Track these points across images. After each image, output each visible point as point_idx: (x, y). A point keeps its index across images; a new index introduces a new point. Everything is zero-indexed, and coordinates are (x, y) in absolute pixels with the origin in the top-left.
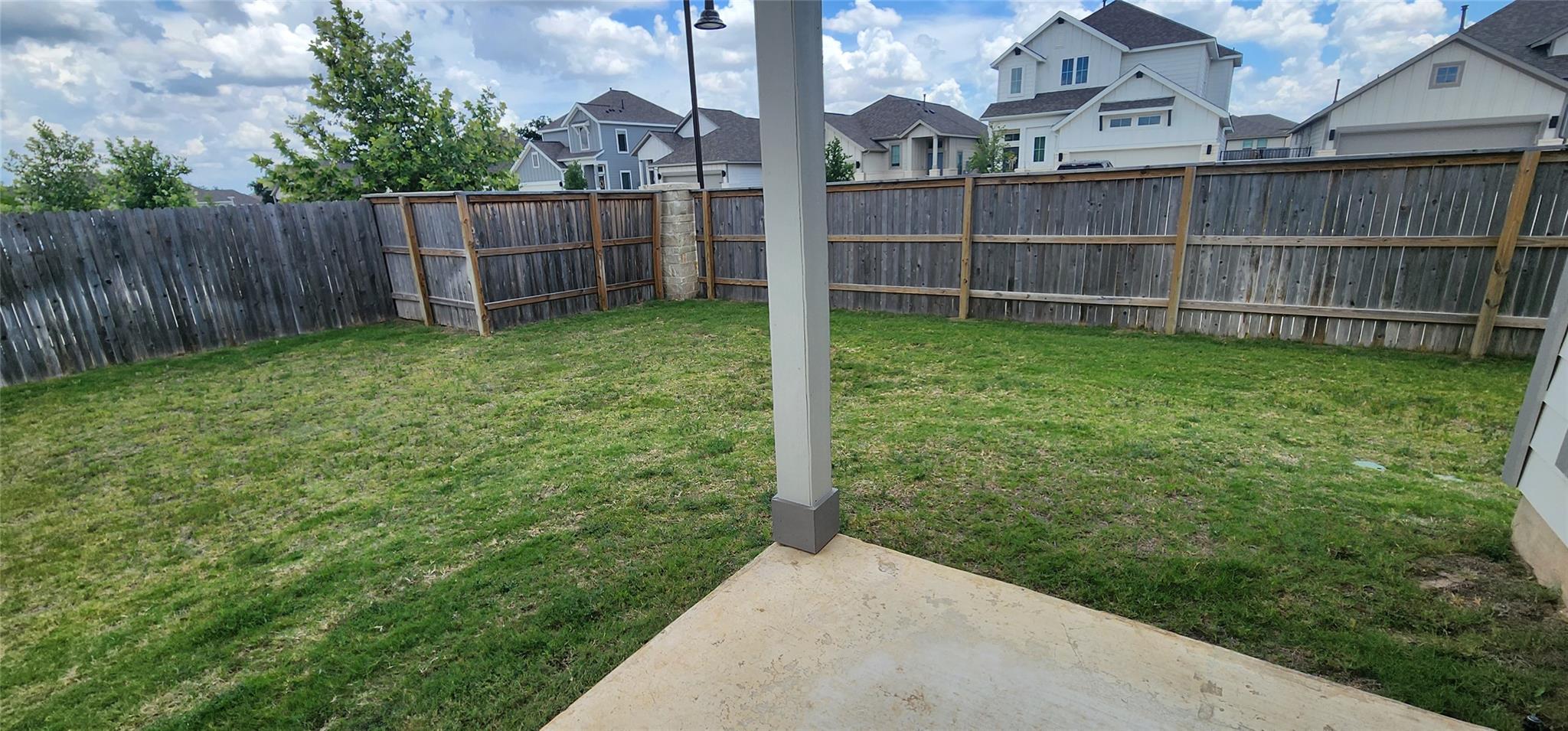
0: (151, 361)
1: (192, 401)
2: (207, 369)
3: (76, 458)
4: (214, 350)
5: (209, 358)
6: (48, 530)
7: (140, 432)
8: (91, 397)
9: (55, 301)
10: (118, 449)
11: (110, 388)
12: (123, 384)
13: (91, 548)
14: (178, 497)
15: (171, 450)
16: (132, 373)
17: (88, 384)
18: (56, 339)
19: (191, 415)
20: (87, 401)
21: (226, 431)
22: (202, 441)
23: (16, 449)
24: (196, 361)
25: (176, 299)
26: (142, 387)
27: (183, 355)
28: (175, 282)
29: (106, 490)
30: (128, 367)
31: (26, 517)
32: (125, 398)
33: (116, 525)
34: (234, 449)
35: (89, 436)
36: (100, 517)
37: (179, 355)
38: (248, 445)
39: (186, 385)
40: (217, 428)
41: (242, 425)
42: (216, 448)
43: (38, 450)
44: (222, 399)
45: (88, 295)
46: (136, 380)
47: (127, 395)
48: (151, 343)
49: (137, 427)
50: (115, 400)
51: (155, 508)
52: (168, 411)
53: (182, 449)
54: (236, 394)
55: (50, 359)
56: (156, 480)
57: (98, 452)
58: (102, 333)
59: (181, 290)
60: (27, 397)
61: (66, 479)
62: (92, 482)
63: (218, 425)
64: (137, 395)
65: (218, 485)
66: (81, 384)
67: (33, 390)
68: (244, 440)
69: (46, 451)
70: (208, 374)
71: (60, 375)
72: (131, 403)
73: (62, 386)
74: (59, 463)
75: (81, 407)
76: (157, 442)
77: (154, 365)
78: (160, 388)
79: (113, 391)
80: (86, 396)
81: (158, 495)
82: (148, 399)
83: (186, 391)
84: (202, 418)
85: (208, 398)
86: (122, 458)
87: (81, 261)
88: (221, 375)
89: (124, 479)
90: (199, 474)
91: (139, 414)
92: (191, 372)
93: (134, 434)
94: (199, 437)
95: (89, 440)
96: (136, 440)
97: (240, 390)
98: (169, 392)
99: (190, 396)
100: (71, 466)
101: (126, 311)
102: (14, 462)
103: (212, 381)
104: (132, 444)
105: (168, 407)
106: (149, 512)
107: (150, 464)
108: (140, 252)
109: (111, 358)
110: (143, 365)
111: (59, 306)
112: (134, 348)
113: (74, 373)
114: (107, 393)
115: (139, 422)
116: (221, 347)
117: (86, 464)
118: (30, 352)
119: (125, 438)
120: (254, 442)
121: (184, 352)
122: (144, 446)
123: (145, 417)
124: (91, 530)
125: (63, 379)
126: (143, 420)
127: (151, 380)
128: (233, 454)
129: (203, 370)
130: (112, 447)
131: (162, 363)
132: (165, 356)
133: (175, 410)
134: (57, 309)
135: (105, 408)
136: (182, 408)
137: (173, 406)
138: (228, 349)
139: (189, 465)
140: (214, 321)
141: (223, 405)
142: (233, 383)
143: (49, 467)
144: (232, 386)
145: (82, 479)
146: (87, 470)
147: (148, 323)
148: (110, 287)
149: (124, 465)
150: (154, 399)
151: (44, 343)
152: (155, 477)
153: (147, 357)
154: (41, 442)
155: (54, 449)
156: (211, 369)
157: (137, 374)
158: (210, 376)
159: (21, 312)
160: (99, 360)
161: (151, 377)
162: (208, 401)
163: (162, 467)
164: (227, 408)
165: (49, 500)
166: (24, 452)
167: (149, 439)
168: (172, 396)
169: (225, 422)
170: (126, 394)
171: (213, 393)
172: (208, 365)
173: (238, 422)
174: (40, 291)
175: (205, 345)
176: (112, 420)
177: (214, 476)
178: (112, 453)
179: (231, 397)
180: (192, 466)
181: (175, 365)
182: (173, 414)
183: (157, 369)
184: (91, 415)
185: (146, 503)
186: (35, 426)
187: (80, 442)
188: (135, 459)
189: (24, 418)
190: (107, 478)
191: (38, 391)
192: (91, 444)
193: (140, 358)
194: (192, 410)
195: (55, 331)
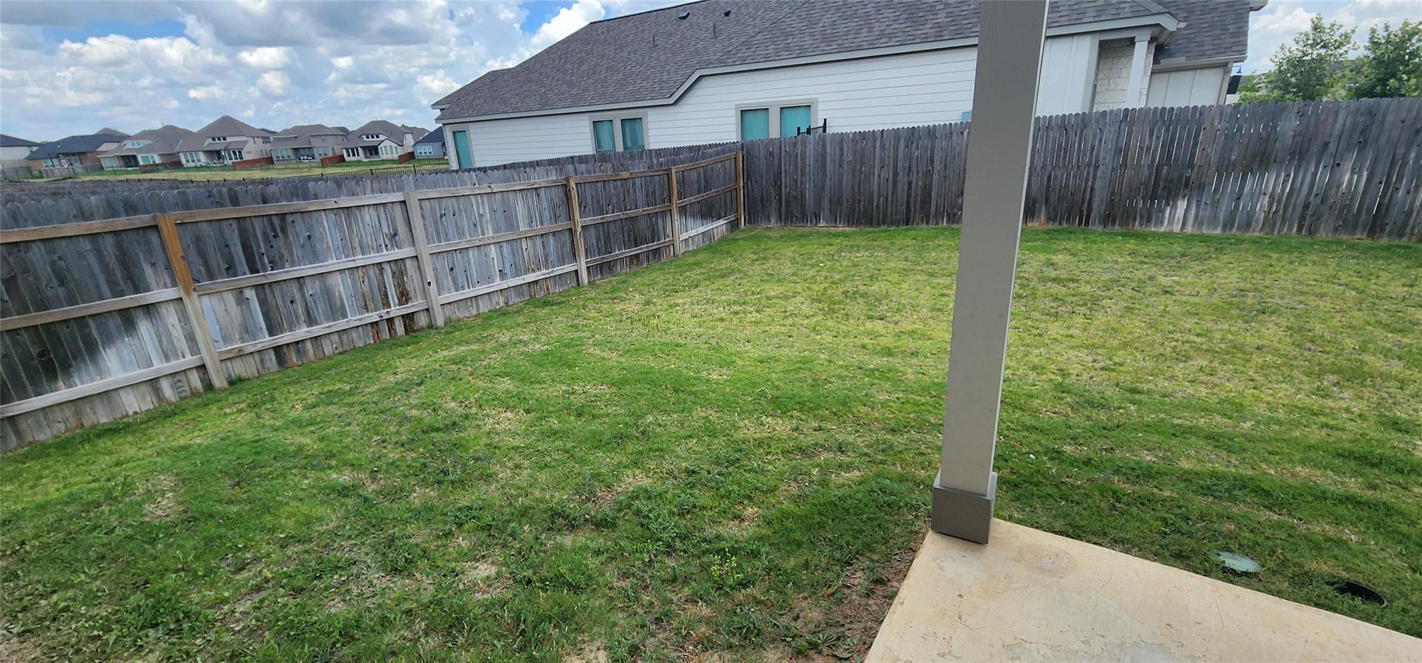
0: (1331, 239)
1: (1359, 283)
2: (1382, 258)
3: (1255, 297)
4: (1396, 242)
5: (1388, 248)
6: (1230, 337)
7: (1308, 293)
8: (1275, 256)
9: (1288, 176)
10: (1286, 301)
11: (1289, 252)
12: (1301, 252)
13: (1258, 360)
14: (1328, 353)
15: (1328, 315)
16: (1312, 245)
17: (1274, 246)
18: (1270, 206)
19: (1354, 293)
20: (1271, 257)
21: (1384, 317)
22: (1358, 317)
23: (1218, 277)
24: (1374, 248)
25: (1389, 187)
26: (1316, 258)
27: (1362, 239)
28: (1399, 172)
29: (1270, 325)
30: (1309, 240)
31: (1216, 323)
32: (1299, 263)
33: (1276, 353)
34: (1390, 335)
35: (1267, 283)
36: (1265, 342)
37: (1359, 239)
38: (1404, 336)
39: (1356, 267)
40: (1376, 312)
41: (1403, 318)
42: (1371, 328)
43: (1231, 283)
44: (1389, 288)
45: (1315, 174)
46: (1313, 252)
47: (1302, 262)
48: (1341, 224)
49: (1305, 289)
50: (1291, 263)
51: (1306, 353)
52: (1334, 284)
53: (1339, 318)
54: (1406, 289)
55: (1257, 220)
56: (1311, 334)
57: (1270, 297)
58: (1306, 206)
59: (1400, 178)
60: (1231, 244)
61: (1244, 309)
62: (1261, 317)
63: (1377, 309)
64: (1310, 264)
65: (1367, 358)
66: (1269, 244)
67: (1236, 240)
68: (1400, 331)
69: (1235, 284)
70: (1380, 262)
71: (1257, 234)
72: (1303, 269)
73: (1254, 242)
74: (1242, 296)
75: (1266, 261)
76: (1318, 306)
77: (1332, 243)
78: (1332, 263)
79: (1292, 256)
80: (1270, 254)
81: (1309, 345)
82: (1317, 269)
83: (1355, 272)
84: (1365, 299)
85: (1375, 284)
86: (1287, 308)
87: (1326, 145)
88: (1394, 267)
89: (1285, 324)
90: (1350, 343)
91: (1309, 279)
92: (1364, 256)
93: (1302, 293)
94: (1356, 313)
95: (1267, 287)
96: (1302, 298)
97: (1412, 286)
98: (1338, 269)
99: (1357, 277)
100: (1250, 301)
101: (1337, 192)
102: (1215, 285)
103: (1383, 270)
104: (1297, 301)
105: (1335, 281)
106: (1302, 354)
107: (1308, 320)
108: (1383, 140)
109: (1300, 229)
110: (1323, 241)
111: (1288, 180)
112: (1323, 225)
113: (1267, 234)
114: (1286, 256)
115: (1308, 285)
116: (1404, 241)
117: (1259, 303)
118: (1248, 212)
119: (1294, 295)
120: (1411, 336)
121: (1364, 237)
122: (1306, 305)
123: (1314, 283)
124: (1258, 348)
125: (1258, 237)
126: (1311, 285)
127: (1325, 255)
128: (1388, 339)
129: (1376, 258)
130: (1282, 298)
131: (1339, 243)
132: (1344, 237)
133: (1340, 285)
134: (1285, 182)
135: (1282, 267)
136: (1347, 285)
137: (1341, 282)
138: (1410, 244)
139: (1342, 333)
140: (1414, 214)
141: (1390, 295)
142: (1405, 277)
143: (1235, 296)
144: (1404, 280)
145: (1255, 313)
146: (1259, 307)
147: (1349, 207)
148: (1337, 169)
149: (1287, 313)
150: (1324, 271)
151: (1261, 207)
152: (1310, 331)
153: (1330, 235)
154: (1234, 278)
155: (1242, 285)
156: (1387, 258)
157: (1315, 246)
158: (1383, 265)
159: (1260, 181)
160: (1290, 229)
161: (1326, 252)
162: (1375, 287)
163: (1318, 326)
164: (1392, 298)
165: (1231, 318)
166: (1222, 281)
167: (1312, 302)
168: (1340, 273)
169: (1386, 310)
170: (1302, 260)
171: (1381, 281)
172: (1384, 254)
173: (1400, 314)
174: (1281, 166)
175: (1390, 235)
176: (1286, 277)
177: (1363, 350)
178: (1279, 302)
179: (1400, 289)
180: (1344, 334)
181: (1352, 247)
182: (1337, 287)
183: (1334, 247)
184: (1272, 269)
185: (1299, 346)
186: (1232, 266)
187: (1260, 287)
188: (1297, 312)
189: (1226, 258)
190: (1273, 318)
191: (1240, 241)
192: (1268, 291)
193: (1323, 234)
194: (1355, 289)
195: (1273, 200)
